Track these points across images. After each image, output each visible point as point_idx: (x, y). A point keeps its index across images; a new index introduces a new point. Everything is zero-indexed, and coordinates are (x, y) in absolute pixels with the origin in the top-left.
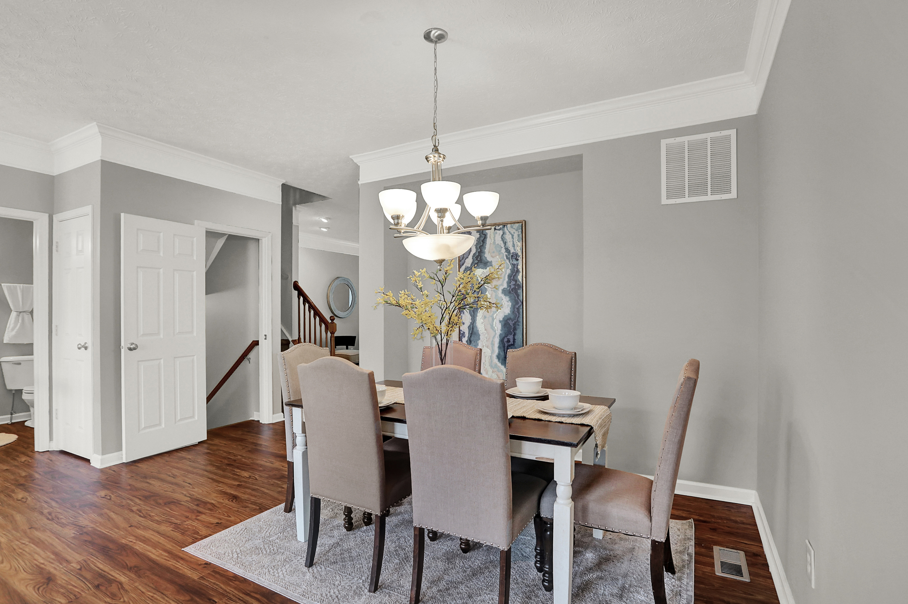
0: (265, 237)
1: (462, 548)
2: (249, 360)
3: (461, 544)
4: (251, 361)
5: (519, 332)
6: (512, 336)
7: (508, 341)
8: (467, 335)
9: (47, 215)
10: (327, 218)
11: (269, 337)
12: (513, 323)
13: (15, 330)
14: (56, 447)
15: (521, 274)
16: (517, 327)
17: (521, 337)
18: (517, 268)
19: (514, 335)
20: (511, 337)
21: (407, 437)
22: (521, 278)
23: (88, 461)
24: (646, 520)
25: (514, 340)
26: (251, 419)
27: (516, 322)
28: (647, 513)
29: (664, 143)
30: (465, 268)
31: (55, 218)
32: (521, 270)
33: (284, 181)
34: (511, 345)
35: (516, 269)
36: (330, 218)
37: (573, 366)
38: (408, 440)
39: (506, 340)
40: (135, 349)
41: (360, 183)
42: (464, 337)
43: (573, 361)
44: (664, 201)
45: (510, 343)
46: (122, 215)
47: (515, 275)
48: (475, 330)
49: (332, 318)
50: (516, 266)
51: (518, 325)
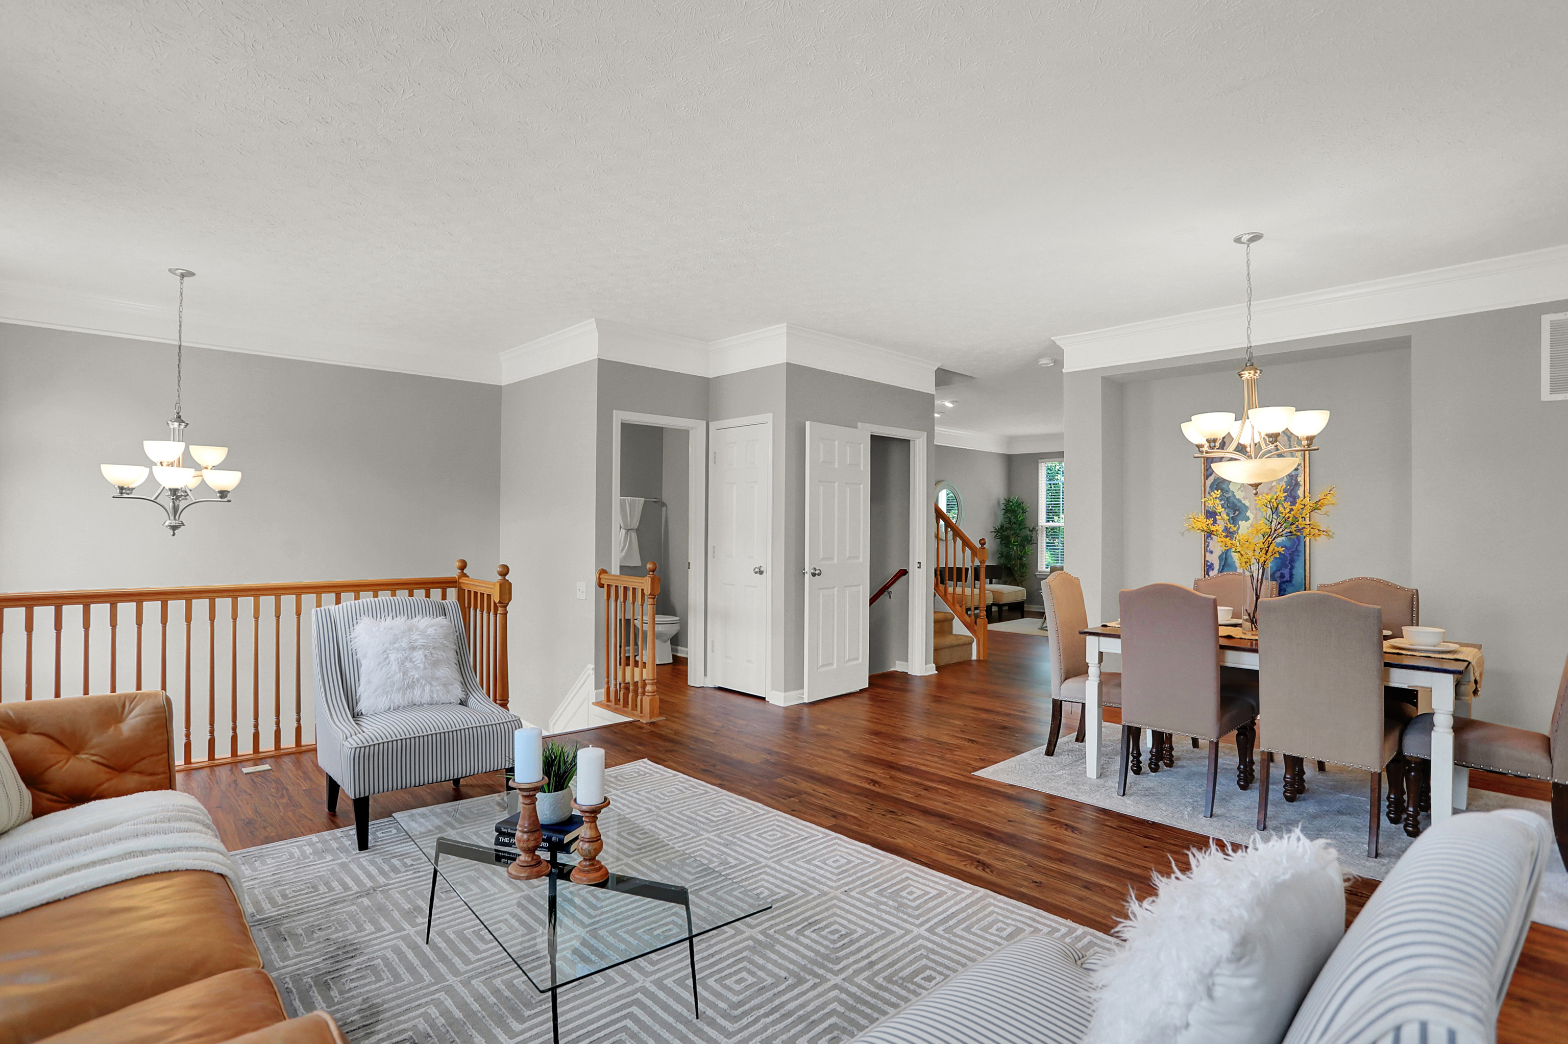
0: (919, 438)
1: (1286, 797)
2: (890, 593)
3: (1285, 792)
4: (892, 595)
5: (1298, 565)
6: (1288, 570)
7: (1282, 576)
8: (1217, 566)
9: (705, 422)
10: (953, 402)
11: (924, 566)
12: (1290, 552)
13: (624, 551)
14: (710, 683)
15: (1302, 488)
16: (1296, 557)
17: (1302, 571)
18: (1296, 480)
19: (1292, 568)
20: (1286, 572)
21: (1257, 668)
22: (1303, 493)
23: (764, 699)
24: (1545, 762)
25: (1291, 575)
26: (892, 669)
27: (1294, 552)
28: (1545, 755)
29: (1546, 320)
30: (1215, 480)
31: (712, 425)
32: (1302, 483)
33: (939, 365)
34: (1287, 581)
35: (1294, 482)
36: (956, 402)
37: (1415, 606)
38: (1258, 671)
39: (1278, 574)
40: (819, 575)
41: (1064, 371)
42: (1213, 570)
43: (1415, 599)
44: (1546, 395)
45: (1285, 580)
46: (808, 423)
47: (1293, 490)
48: (1229, 560)
49: (982, 542)
50: (1294, 478)
51: (1298, 556)
